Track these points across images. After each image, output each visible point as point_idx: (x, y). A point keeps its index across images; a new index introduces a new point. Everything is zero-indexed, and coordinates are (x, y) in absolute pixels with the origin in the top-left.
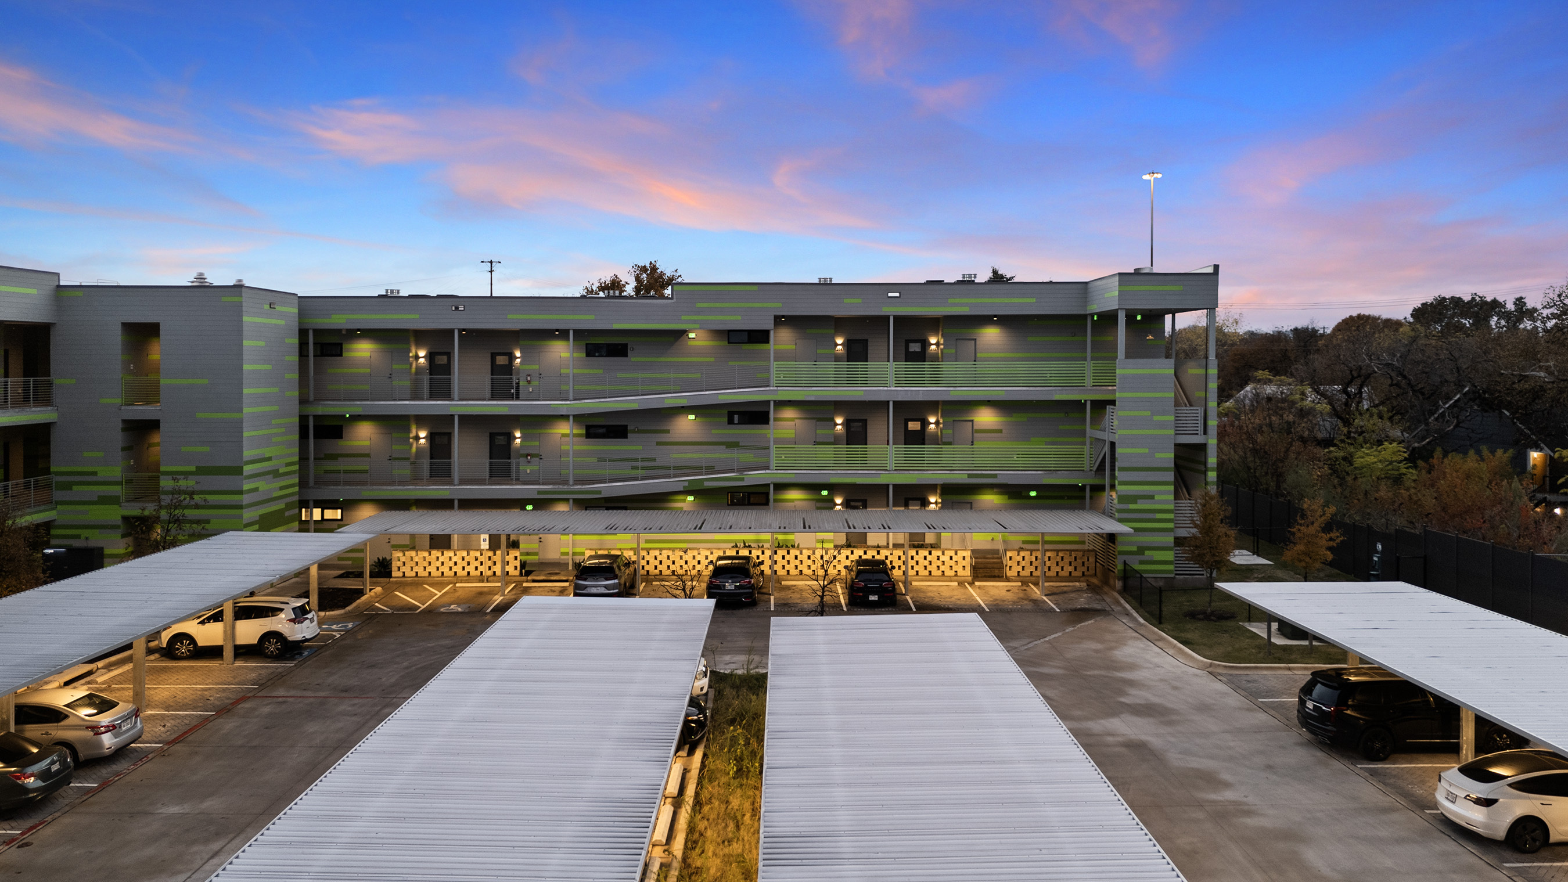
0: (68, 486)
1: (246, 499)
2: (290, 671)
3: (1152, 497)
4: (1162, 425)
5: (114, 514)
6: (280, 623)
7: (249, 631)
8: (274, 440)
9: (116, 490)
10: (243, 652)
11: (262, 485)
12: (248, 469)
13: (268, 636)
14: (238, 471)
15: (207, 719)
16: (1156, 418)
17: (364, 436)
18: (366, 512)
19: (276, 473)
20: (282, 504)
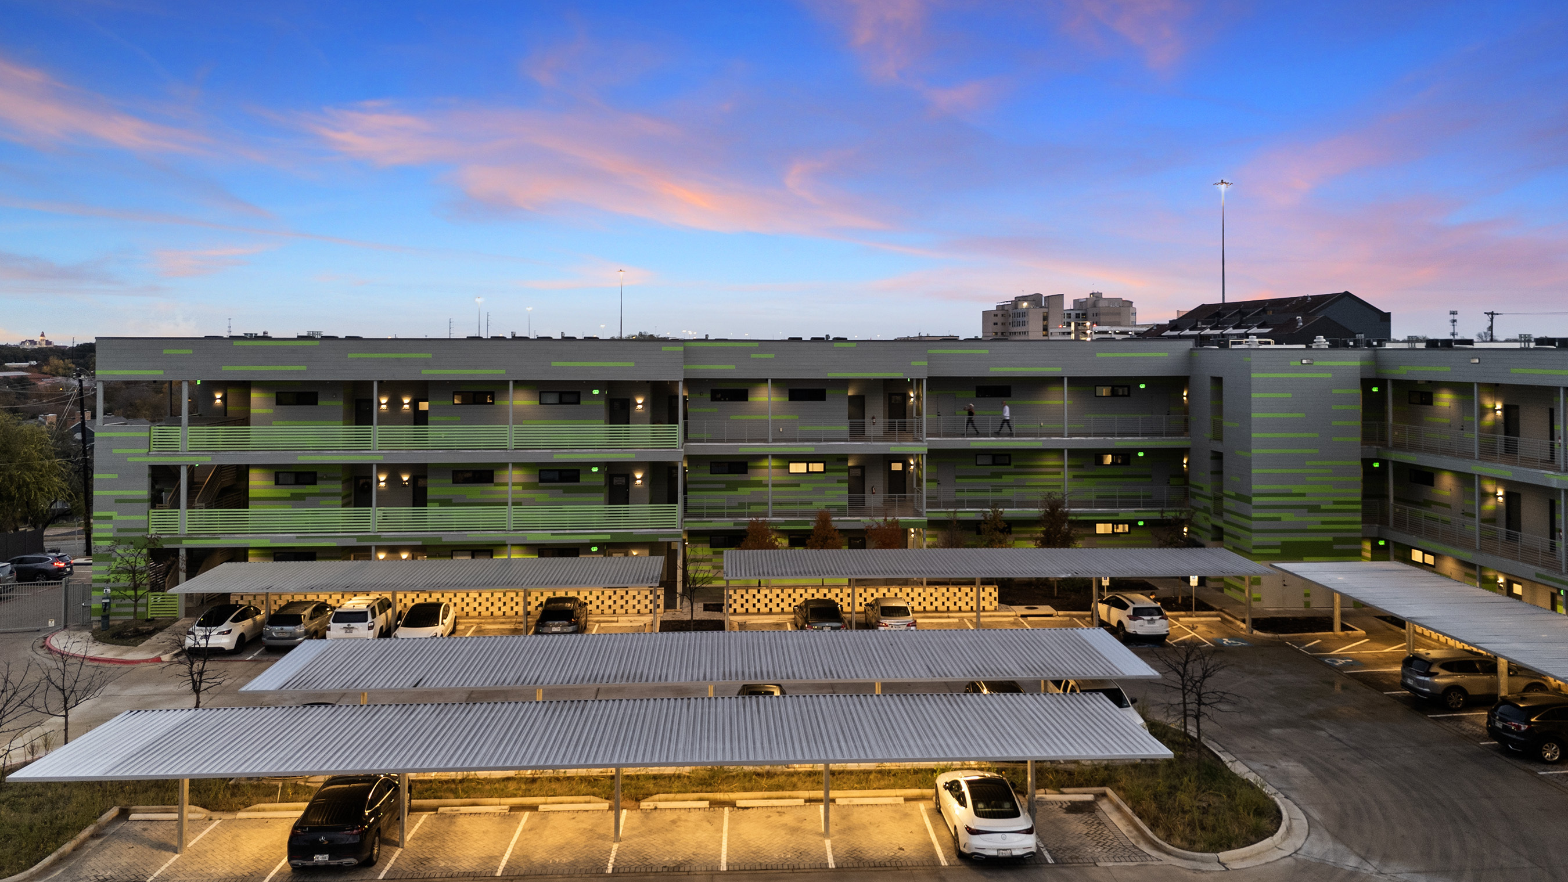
0: (1194, 495)
6: (1123, 616)
7: (1115, 617)
8: (1309, 479)
9: (1210, 503)
11: (1287, 516)
12: (1256, 501)
14: (1248, 500)
17: (1447, 484)
18: (1449, 565)
19: (1314, 509)
20: (1329, 538)
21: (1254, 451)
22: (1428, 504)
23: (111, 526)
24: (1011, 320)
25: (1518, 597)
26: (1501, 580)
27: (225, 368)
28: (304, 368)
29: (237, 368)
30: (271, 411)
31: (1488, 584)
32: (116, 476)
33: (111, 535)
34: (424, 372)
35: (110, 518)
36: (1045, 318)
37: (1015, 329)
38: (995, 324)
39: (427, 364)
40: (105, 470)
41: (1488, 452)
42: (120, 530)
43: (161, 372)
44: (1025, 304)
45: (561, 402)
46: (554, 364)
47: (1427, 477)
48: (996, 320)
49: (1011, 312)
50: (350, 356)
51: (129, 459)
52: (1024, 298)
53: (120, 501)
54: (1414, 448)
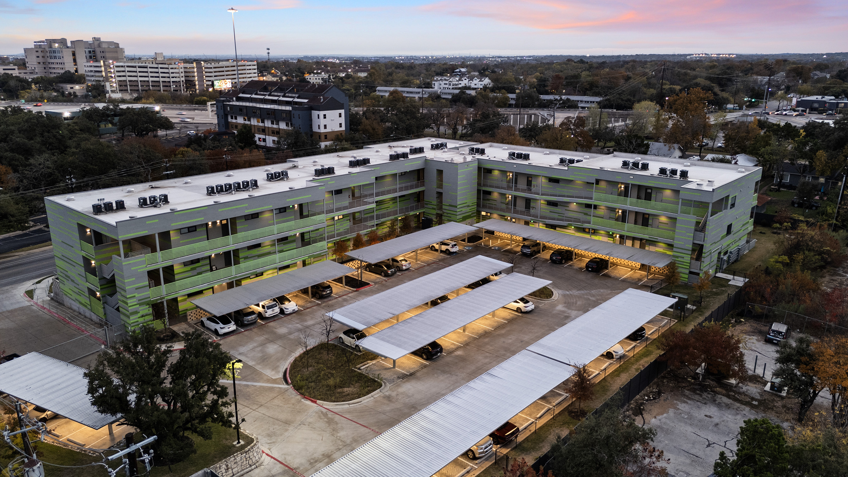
0: (427, 204)
1: (458, 213)
2: (447, 258)
3: (683, 258)
4: (689, 237)
5: (434, 212)
6: (449, 247)
7: (444, 248)
8: (468, 198)
9: (435, 207)
10: (442, 251)
11: (464, 210)
12: (458, 207)
13: (447, 250)
14: (456, 207)
15: (425, 266)
16: (688, 234)
17: (495, 195)
18: (495, 216)
19: (468, 206)
20: (470, 213)
21: (458, 193)
22: (488, 200)
23: (135, 300)
24: (48, 54)
25: (514, 222)
26: (509, 218)
27: (173, 225)
28: (203, 218)
29: (177, 224)
30: (179, 237)
31: (506, 220)
32: (134, 279)
33: (136, 303)
34: (246, 211)
35: (135, 296)
36: (74, 54)
37: (52, 61)
38: (38, 57)
39: (246, 208)
40: (129, 277)
41: (509, 188)
42: (139, 300)
43: (147, 232)
44: (57, 45)
45: (280, 212)
46: (288, 200)
47: (489, 193)
48: (38, 54)
49: (47, 49)
50: (219, 210)
51: (139, 271)
52: (55, 41)
53: (137, 288)
54: (487, 186)
